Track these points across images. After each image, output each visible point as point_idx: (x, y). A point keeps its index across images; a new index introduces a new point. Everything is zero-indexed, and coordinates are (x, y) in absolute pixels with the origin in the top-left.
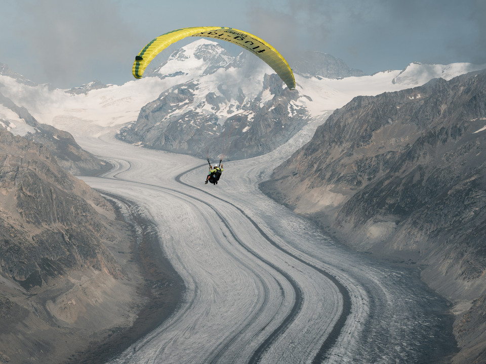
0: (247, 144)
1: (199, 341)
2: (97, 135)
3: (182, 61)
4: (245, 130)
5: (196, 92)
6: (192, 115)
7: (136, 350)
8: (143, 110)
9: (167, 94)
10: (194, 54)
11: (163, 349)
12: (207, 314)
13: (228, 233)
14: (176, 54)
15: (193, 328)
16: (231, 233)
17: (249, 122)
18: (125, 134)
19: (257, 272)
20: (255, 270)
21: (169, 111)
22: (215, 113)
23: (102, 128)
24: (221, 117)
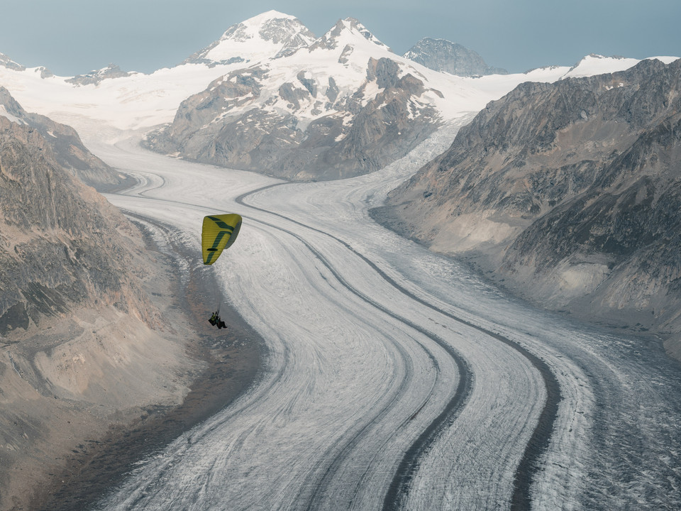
0: (343, 158)
1: (302, 431)
2: (112, 142)
3: (242, 41)
4: (338, 139)
5: (264, 82)
6: (259, 115)
7: (193, 441)
8: (183, 105)
9: (220, 83)
10: (260, 32)
11: (240, 442)
12: (311, 390)
13: (328, 274)
14: (232, 31)
15: (289, 411)
16: (334, 274)
17: (345, 128)
18: (155, 141)
19: (385, 330)
20: (381, 328)
21: (223, 108)
22: (293, 113)
23: (120, 132)
24: (301, 119)
